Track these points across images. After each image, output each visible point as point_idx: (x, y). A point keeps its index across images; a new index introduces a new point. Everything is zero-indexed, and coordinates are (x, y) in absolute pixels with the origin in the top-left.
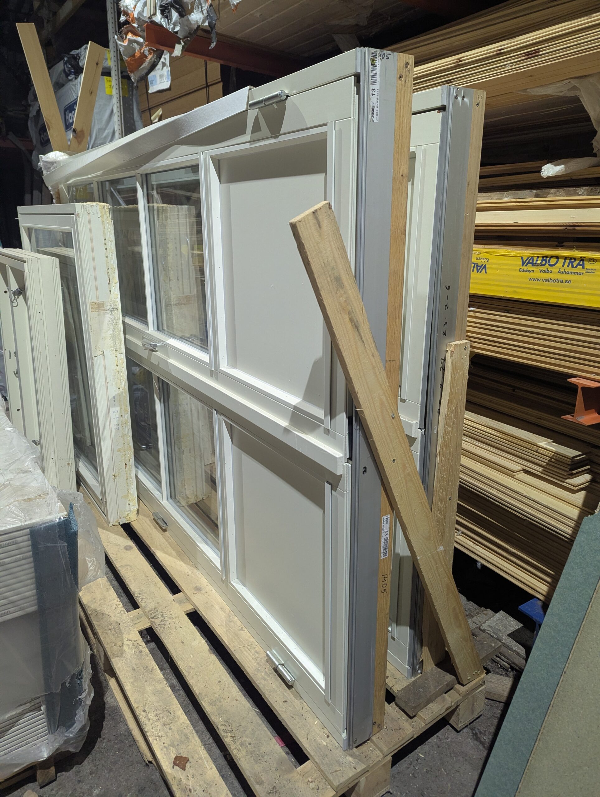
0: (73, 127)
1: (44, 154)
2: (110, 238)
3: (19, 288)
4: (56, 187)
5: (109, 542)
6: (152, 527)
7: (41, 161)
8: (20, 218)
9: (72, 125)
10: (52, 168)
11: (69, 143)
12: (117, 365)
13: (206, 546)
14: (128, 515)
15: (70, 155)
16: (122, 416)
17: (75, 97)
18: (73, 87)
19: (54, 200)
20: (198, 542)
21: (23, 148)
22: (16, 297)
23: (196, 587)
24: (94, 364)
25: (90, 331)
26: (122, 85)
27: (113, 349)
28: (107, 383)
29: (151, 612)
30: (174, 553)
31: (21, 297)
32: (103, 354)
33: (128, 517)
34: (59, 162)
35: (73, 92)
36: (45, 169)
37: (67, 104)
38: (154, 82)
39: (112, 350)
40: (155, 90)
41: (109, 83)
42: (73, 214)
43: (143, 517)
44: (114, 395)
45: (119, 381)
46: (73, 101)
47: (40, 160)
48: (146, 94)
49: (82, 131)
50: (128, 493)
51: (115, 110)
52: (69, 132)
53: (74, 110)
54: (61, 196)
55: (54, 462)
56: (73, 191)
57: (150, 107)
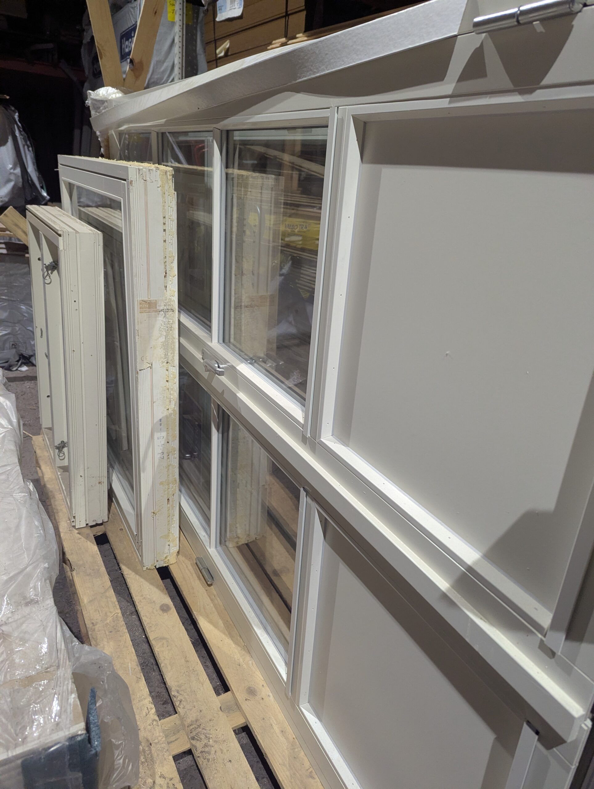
0: (131, 57)
1: (93, 89)
2: (171, 216)
3: (54, 262)
4: (105, 132)
5: (142, 596)
6: (194, 575)
7: (89, 99)
8: (61, 169)
9: (129, 55)
10: (101, 108)
11: (124, 76)
12: (167, 381)
13: (266, 636)
14: (166, 558)
15: (125, 92)
16: (168, 442)
17: (134, 23)
18: (132, 10)
19: (102, 149)
20: (255, 625)
21: (75, 79)
22: (50, 272)
23: (249, 688)
24: (139, 381)
25: (137, 337)
26: (186, 11)
27: (164, 360)
28: (153, 402)
29: (191, 727)
30: (221, 623)
31: (56, 272)
32: (151, 368)
33: (166, 560)
34: (111, 101)
35: (131, 16)
36: (94, 108)
37: (124, 30)
38: (223, 8)
39: (163, 362)
40: (223, 18)
41: (172, 8)
42: (125, 180)
43: (184, 559)
44: (160, 417)
45: (168, 400)
46: (131, 27)
47: (88, 97)
48: (212, 22)
49: (141, 63)
50: (169, 533)
51: (177, 40)
52: (124, 63)
53: (132, 37)
54: (110, 145)
55: (83, 480)
56: (125, 139)
57: (216, 38)
